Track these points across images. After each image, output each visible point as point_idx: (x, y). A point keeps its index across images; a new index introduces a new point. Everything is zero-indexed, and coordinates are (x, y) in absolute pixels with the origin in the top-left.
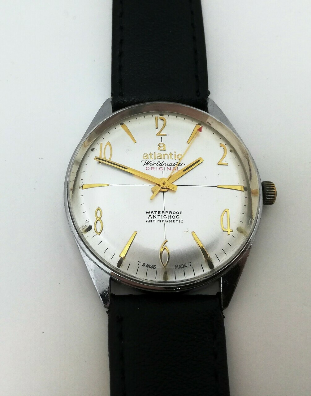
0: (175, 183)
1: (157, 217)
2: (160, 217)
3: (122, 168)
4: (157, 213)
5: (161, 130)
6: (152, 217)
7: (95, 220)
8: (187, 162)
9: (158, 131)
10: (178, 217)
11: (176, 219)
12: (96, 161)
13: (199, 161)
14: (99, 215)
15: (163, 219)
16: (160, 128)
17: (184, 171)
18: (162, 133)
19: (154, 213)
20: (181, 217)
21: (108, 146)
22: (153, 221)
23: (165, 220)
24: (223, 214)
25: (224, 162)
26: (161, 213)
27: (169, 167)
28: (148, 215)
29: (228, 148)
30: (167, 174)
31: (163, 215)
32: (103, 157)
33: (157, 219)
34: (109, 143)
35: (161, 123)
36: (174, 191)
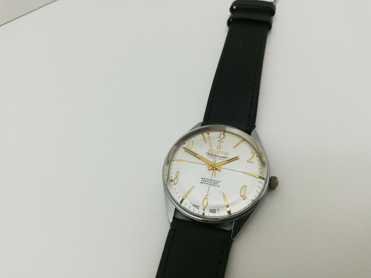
0: (221, 167)
1: (207, 181)
2: (208, 182)
3: (195, 154)
4: (207, 179)
5: (221, 139)
6: (204, 181)
7: (175, 177)
8: (230, 157)
9: (219, 139)
10: (217, 184)
11: (216, 184)
12: (184, 150)
13: (237, 157)
14: (177, 175)
15: (209, 183)
16: (221, 138)
17: (227, 161)
18: (221, 141)
19: (206, 179)
20: (219, 184)
21: (192, 142)
22: (203, 183)
23: (210, 184)
24: (243, 187)
25: (251, 161)
26: (209, 180)
27: (220, 158)
28: (202, 179)
29: (256, 155)
30: (218, 161)
31: (210, 181)
32: (187, 148)
33: (206, 182)
34: (193, 141)
35: (222, 136)
36: (220, 171)
